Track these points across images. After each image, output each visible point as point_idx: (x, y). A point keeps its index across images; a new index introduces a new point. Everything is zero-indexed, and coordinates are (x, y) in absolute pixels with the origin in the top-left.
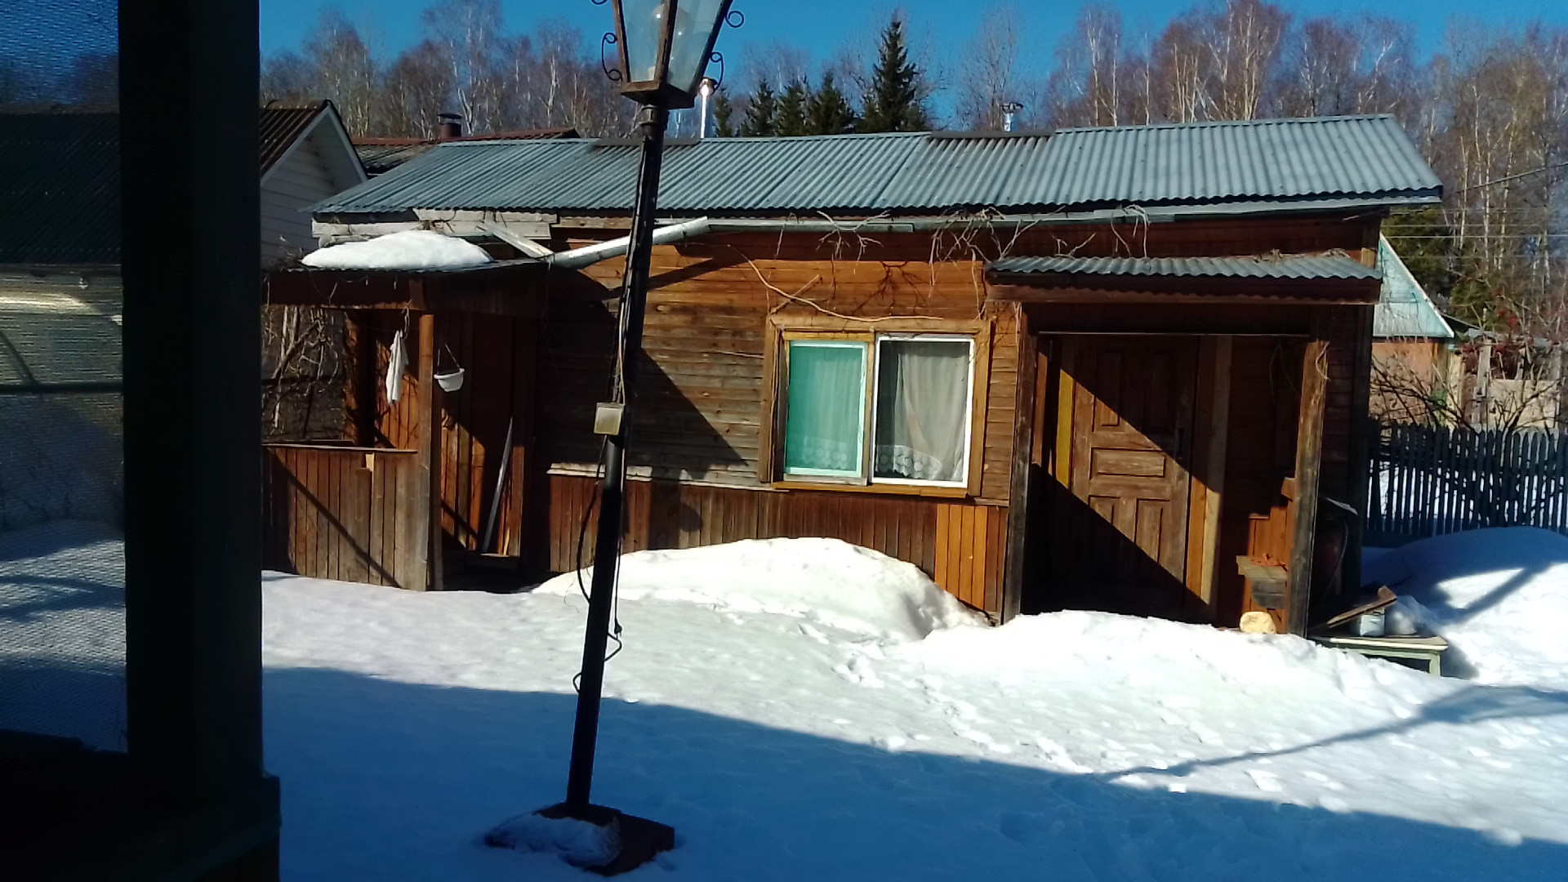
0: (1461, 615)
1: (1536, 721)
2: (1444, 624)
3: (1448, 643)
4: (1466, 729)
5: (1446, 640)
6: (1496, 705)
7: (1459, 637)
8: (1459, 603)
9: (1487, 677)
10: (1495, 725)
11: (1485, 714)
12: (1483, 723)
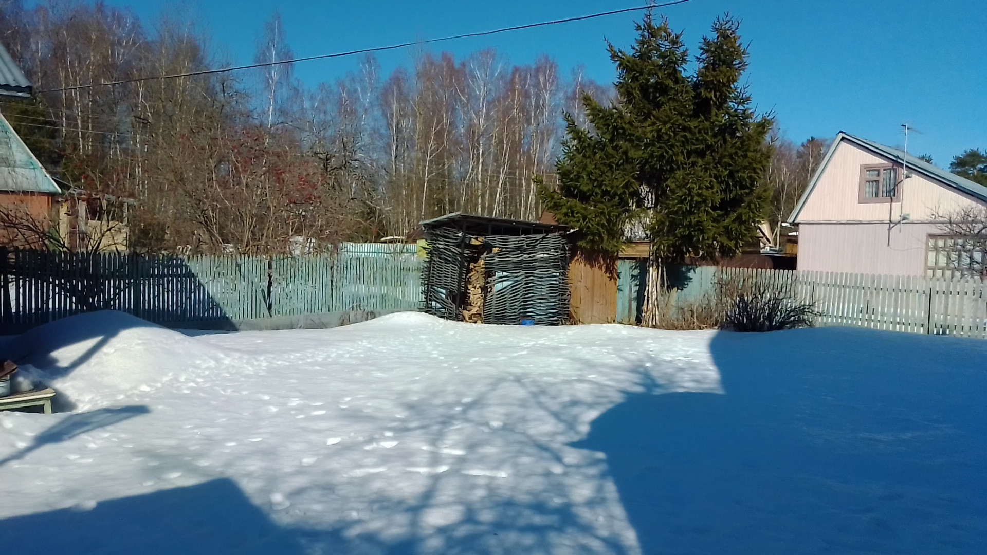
0: (64, 372)
1: (110, 428)
2: (54, 379)
3: (56, 391)
4: (67, 444)
5: (54, 389)
6: (87, 424)
7: (65, 386)
8: (63, 364)
9: (83, 407)
10: (84, 437)
11: (78, 431)
12: (77, 438)
